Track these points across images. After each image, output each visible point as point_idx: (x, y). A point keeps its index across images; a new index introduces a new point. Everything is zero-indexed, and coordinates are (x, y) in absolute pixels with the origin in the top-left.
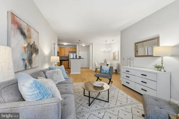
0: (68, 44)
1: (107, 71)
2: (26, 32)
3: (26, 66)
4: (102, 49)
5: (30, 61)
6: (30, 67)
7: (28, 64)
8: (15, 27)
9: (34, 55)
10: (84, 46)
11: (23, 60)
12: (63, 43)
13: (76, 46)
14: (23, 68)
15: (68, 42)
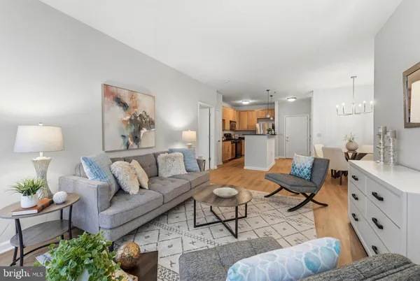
0: (251, 101)
1: (302, 170)
2: (127, 101)
3: (128, 145)
4: (337, 106)
5: (136, 139)
6: (135, 147)
7: (131, 143)
8: (109, 100)
9: (144, 131)
10: (292, 102)
11: (124, 136)
12: (240, 102)
13: (274, 103)
14: (124, 147)
15: (252, 98)
